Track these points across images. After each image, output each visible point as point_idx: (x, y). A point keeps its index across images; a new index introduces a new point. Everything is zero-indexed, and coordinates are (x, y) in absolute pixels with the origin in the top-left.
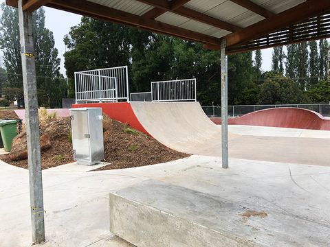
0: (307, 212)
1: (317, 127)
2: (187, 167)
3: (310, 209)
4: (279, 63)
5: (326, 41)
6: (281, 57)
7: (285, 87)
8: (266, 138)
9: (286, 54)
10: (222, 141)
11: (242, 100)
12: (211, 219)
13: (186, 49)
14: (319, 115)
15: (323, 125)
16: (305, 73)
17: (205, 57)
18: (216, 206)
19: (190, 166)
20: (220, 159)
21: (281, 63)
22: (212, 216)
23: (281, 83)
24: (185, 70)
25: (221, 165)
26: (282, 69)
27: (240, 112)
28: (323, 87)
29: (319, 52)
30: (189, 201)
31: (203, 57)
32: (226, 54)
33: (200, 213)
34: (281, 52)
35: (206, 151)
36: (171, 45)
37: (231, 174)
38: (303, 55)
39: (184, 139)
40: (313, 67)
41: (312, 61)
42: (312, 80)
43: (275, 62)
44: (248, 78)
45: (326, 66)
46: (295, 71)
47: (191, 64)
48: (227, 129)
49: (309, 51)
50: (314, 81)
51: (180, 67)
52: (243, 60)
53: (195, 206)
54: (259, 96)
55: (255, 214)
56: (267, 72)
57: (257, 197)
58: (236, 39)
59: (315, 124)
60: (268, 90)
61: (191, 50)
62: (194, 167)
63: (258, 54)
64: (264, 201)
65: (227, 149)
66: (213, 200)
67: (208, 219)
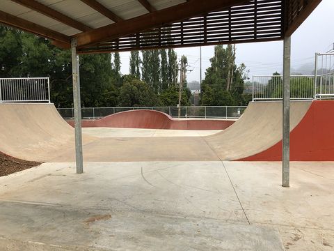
0: (152, 205)
1: (167, 127)
2: (36, 177)
3: (155, 201)
4: (136, 68)
5: (173, 52)
6: (138, 62)
7: (142, 91)
8: (124, 139)
9: (142, 60)
10: (76, 146)
11: (103, 102)
12: (50, 233)
13: (37, 43)
14: (169, 117)
15: (172, 126)
16: (158, 79)
17: (60, 55)
18: (58, 217)
19: (39, 176)
20: (74, 164)
21: (138, 68)
22: (54, 229)
23: (139, 86)
24: (38, 68)
25: (75, 171)
26: (139, 74)
27: (101, 114)
28: (172, 92)
29: (168, 61)
30: (27, 217)
31: (58, 54)
32: (77, 53)
33: (39, 229)
34: (137, 57)
35: (61, 157)
36: (18, 37)
37: (85, 179)
38: (156, 62)
39: (34, 146)
40: (164, 74)
41: (163, 69)
42: (163, 85)
43: (133, 66)
44: (107, 80)
45: (174, 74)
46: (150, 76)
47: (44, 60)
48: (80, 133)
49: (161, 59)
50: (165, 86)
51: (31, 64)
52: (102, 62)
53: (33, 222)
54: (118, 98)
55: (100, 217)
56: (125, 75)
57: (110, 199)
58: (86, 39)
59: (166, 125)
60: (127, 93)
61: (44, 45)
62: (44, 176)
63: (117, 57)
64: (115, 201)
65: (81, 153)
66: (57, 210)
67: (47, 234)
